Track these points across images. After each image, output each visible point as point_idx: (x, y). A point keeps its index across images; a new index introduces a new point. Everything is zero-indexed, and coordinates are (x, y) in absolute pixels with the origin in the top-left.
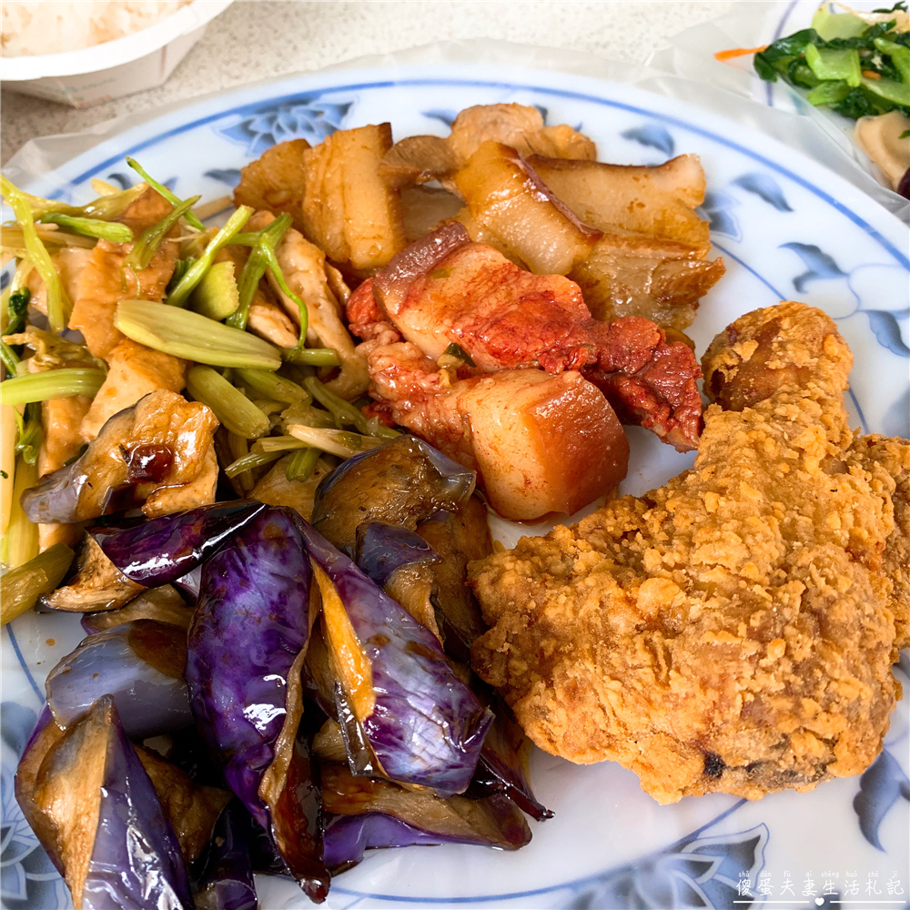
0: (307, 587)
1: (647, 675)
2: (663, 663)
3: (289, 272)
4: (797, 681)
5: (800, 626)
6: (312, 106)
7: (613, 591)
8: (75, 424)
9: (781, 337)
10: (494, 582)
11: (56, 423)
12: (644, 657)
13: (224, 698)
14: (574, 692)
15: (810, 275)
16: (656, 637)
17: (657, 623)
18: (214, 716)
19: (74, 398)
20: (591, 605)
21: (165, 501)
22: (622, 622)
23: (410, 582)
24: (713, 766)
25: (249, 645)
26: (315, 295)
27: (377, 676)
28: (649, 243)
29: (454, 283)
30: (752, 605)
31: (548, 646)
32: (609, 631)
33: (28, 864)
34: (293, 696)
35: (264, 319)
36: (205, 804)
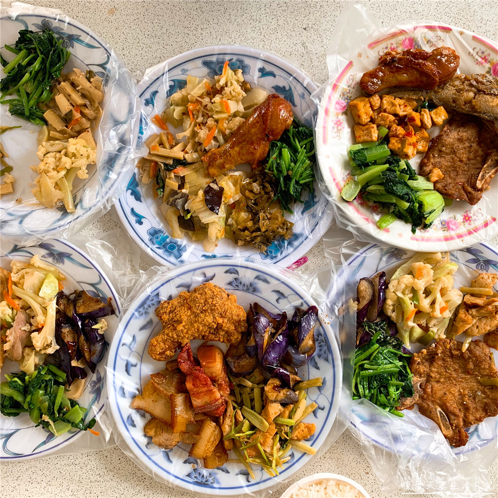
0: (266, 351)
1: (228, 311)
2: (225, 312)
3: (230, 426)
4: (214, 297)
5: (208, 303)
6: (196, 480)
7: (224, 325)
8: (284, 412)
9: (161, 351)
10: (237, 338)
11: (287, 413)
12: (227, 313)
13: (284, 343)
14: (238, 316)
15: (132, 365)
16: (224, 315)
17: (222, 317)
18: (286, 342)
19: (282, 417)
20: (228, 325)
21: (277, 382)
22: (226, 320)
23: (252, 343)
24: (228, 295)
25: (277, 349)
26: (229, 418)
27: (265, 332)
28: (159, 390)
29: (206, 399)
30: (212, 310)
31: (237, 324)
32: (228, 320)
33: (318, 340)
34: (276, 338)
35: (241, 418)
36: (293, 333)
